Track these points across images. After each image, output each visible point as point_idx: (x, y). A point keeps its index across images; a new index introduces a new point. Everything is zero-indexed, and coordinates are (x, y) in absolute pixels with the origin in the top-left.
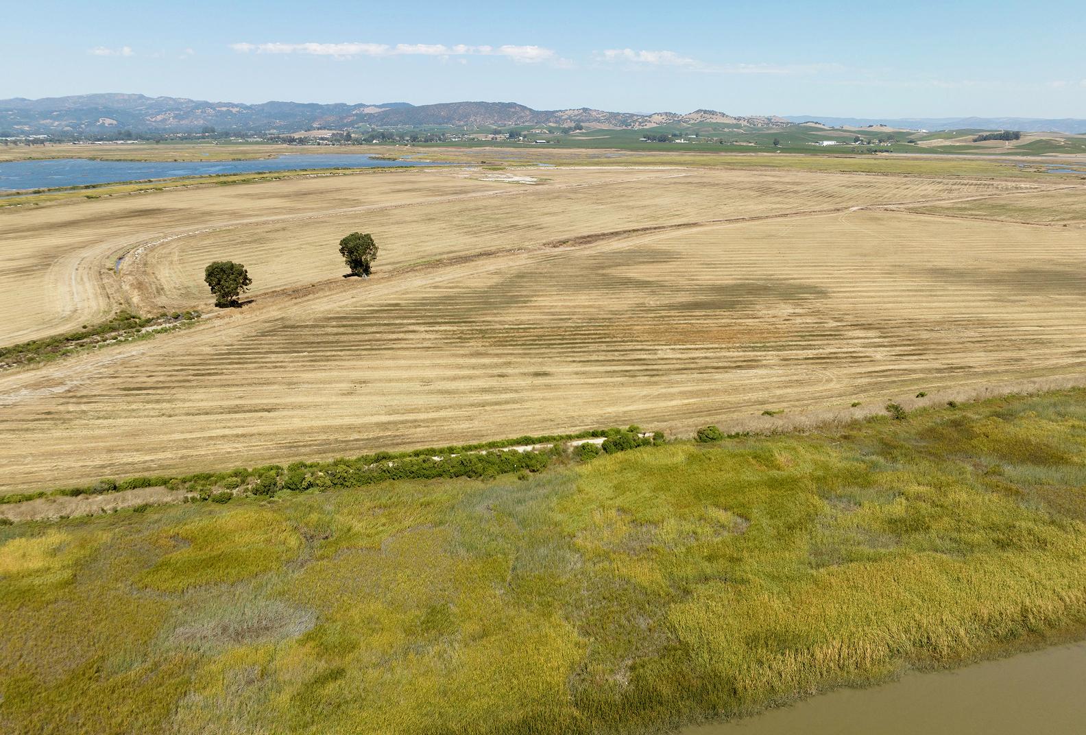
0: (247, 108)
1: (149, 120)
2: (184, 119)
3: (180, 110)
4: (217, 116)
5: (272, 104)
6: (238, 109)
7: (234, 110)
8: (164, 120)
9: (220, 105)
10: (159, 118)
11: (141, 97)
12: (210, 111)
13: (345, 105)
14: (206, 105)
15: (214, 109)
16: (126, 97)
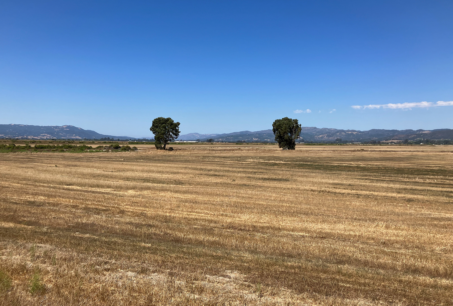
0: (360, 132)
1: (316, 137)
2: (331, 137)
3: (330, 133)
4: (346, 136)
5: (373, 130)
6: (356, 133)
7: (355, 133)
8: (322, 137)
9: (348, 131)
10: (320, 136)
11: (315, 128)
12: (343, 133)
13: (412, 130)
14: (343, 131)
15: (345, 133)
16: (309, 128)
